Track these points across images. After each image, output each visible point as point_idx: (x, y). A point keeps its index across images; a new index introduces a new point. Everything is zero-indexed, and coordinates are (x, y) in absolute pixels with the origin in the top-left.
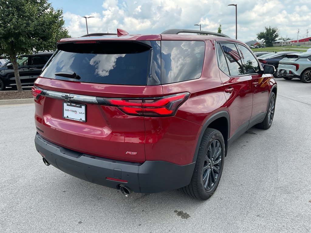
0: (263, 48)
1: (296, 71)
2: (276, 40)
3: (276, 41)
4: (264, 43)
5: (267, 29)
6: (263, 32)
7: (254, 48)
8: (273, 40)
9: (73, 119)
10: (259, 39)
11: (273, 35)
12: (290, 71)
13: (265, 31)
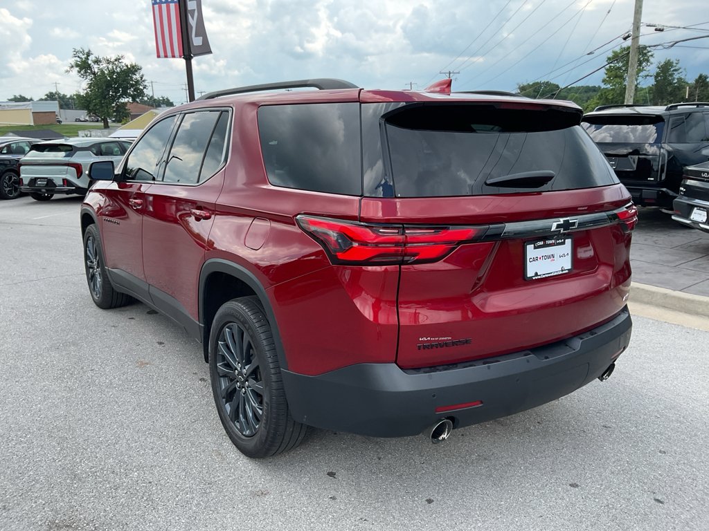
1: (78, 178)
9: (549, 275)
12: (64, 180)
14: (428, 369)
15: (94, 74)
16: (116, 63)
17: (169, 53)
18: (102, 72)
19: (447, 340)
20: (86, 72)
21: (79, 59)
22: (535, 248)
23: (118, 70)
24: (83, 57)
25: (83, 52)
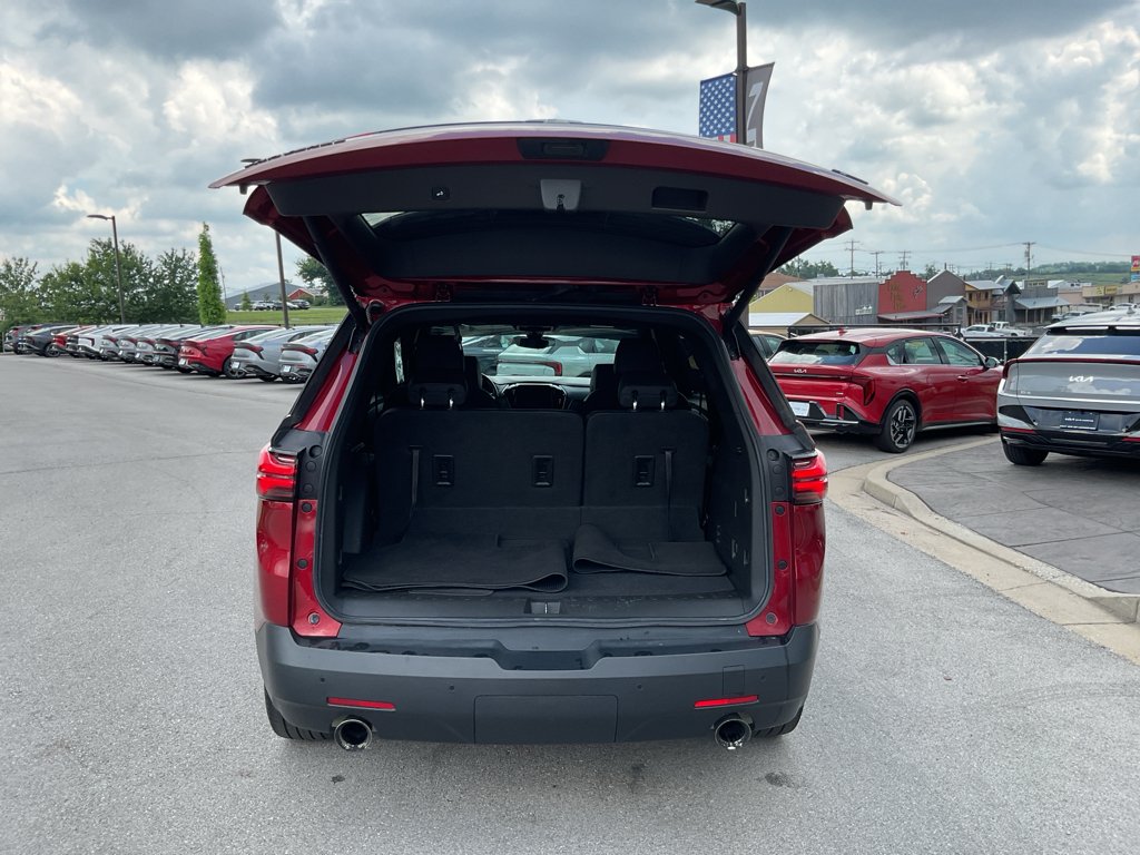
4: (322, 292)
7: (294, 308)
10: (304, 277)
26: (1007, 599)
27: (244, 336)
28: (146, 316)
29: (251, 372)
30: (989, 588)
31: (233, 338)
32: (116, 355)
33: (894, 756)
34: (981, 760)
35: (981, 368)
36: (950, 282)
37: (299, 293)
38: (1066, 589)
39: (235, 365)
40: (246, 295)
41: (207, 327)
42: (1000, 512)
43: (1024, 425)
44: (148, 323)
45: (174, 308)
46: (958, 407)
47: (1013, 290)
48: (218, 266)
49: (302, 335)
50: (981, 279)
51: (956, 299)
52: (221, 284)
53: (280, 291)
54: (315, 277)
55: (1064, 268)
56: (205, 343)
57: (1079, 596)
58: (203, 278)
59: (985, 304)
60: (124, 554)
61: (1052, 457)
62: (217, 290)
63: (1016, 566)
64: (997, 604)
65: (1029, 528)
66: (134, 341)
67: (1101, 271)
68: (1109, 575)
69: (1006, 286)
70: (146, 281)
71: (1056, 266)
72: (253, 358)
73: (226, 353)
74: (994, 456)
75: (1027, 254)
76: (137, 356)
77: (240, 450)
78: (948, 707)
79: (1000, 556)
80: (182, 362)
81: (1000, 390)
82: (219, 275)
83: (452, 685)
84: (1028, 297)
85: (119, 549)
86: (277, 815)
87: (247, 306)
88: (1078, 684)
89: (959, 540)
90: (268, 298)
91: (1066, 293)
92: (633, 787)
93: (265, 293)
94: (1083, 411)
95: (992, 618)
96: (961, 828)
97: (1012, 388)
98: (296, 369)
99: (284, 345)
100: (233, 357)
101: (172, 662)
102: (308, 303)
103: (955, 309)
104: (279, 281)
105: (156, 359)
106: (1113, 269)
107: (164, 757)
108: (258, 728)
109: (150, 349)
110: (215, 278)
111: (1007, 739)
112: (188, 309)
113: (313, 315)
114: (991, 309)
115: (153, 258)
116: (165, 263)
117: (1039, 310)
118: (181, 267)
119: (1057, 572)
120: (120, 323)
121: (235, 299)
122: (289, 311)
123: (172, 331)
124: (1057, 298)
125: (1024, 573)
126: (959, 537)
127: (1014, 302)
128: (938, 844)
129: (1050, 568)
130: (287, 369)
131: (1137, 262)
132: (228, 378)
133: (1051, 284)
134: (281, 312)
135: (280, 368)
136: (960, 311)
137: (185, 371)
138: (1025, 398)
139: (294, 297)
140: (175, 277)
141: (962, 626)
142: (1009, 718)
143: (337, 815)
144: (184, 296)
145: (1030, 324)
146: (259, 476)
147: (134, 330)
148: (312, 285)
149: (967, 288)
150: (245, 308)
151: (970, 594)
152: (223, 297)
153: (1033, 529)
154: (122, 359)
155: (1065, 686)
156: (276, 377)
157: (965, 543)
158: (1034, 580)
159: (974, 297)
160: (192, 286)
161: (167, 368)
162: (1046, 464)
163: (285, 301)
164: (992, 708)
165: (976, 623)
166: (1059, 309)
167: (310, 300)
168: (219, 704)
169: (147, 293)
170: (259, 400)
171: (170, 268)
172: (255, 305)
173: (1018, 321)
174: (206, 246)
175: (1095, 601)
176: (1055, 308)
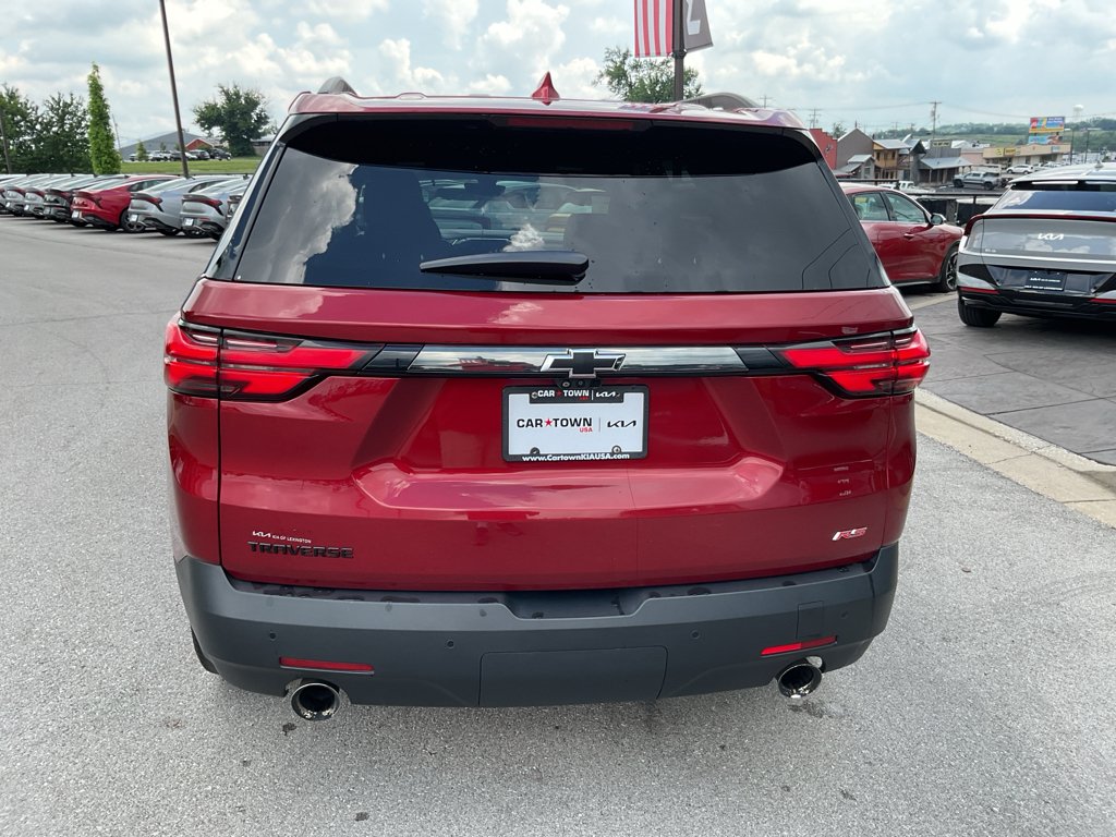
0: (224, 160)
2: (264, 134)
3: (264, 139)
4: (221, 141)
5: (227, 94)
6: (216, 105)
7: (193, 159)
8: (253, 132)
9: (571, 458)
10: (202, 125)
11: (251, 118)
13: (221, 101)
14: (277, 588)
15: (630, 86)
16: (663, 67)
17: (653, 49)
18: (641, 80)
19: (303, 544)
20: (619, 83)
21: (611, 64)
22: (532, 401)
23: (664, 78)
24: (618, 60)
25: (618, 53)
26: (997, 473)
27: (141, 186)
28: (34, 166)
29: (150, 226)
30: (975, 461)
31: (130, 188)
32: (4, 207)
33: (937, 671)
34: (1033, 673)
35: (926, 225)
36: (859, 141)
37: (198, 143)
38: (1054, 461)
39: (133, 218)
40: (141, 145)
41: (100, 177)
42: (964, 377)
43: (985, 285)
44: (37, 173)
45: (66, 158)
46: (904, 265)
47: (919, 149)
48: (111, 112)
49: (203, 185)
50: (886, 138)
51: (865, 158)
52: (113, 131)
53: (177, 141)
54: (214, 125)
55: (963, 129)
56: (99, 194)
57: (1070, 469)
58: (95, 124)
59: (892, 163)
60: (13, 433)
61: (1005, 317)
62: (110, 138)
63: (996, 436)
64: (990, 480)
65: (999, 394)
66: (22, 192)
67: (999, 133)
68: (1095, 446)
69: (913, 146)
70: (33, 128)
71: (957, 127)
72: (152, 210)
73: (123, 205)
74: (945, 317)
75: (934, 113)
76: (26, 208)
77: (142, 311)
78: (978, 607)
79: (976, 425)
80: (75, 215)
81: (961, 248)
82: (111, 121)
83: (450, 640)
84: (933, 157)
85: (7, 427)
86: (217, 783)
87: (143, 156)
88: (1102, 574)
89: (929, 408)
90: (164, 148)
91: (968, 153)
92: (650, 724)
93: (161, 143)
94: (1049, 271)
95: (989, 496)
96: (1040, 767)
97: (975, 246)
98: (199, 222)
99: (185, 196)
100: (130, 210)
101: (74, 571)
102: (207, 154)
103: (863, 168)
104: (176, 129)
105: (47, 211)
106: (1009, 130)
107: (66, 703)
108: (185, 658)
109: (40, 201)
110: (107, 124)
111: (1053, 645)
112: (80, 159)
113: (214, 166)
114: (897, 169)
115: (38, 103)
116: (52, 109)
117: (942, 170)
118: (70, 113)
119: (1042, 443)
120: (7, 173)
121: (130, 149)
122: (188, 162)
123: (63, 182)
124: (960, 158)
125: (1006, 444)
126: (929, 405)
127: (919, 162)
128: (1022, 790)
129: (1031, 438)
130: (189, 223)
131: (1034, 124)
132: (126, 231)
133: (955, 144)
134: (180, 163)
135: (181, 222)
136: (868, 171)
137: (79, 225)
138: (989, 256)
139: (192, 147)
140: (63, 124)
141: (961, 506)
142: (1045, 618)
143: (293, 780)
144: (75, 144)
145: (932, 184)
146: (167, 360)
147: (21, 180)
148: (210, 135)
149: (876, 148)
150: (140, 158)
151: (957, 468)
152: (116, 147)
153: (1004, 396)
154: (10, 212)
155: (1091, 576)
156: (178, 231)
157: (935, 411)
158: (1019, 452)
159: (882, 156)
160: (83, 134)
161: (60, 221)
162: (999, 326)
163: (184, 150)
164: (1024, 606)
165: (975, 502)
166: (961, 169)
167: (208, 149)
168: (134, 626)
169: (34, 141)
170: (160, 255)
171: (57, 115)
172: (151, 156)
173: (922, 181)
174: (96, 89)
175: (1089, 475)
176: (958, 168)
